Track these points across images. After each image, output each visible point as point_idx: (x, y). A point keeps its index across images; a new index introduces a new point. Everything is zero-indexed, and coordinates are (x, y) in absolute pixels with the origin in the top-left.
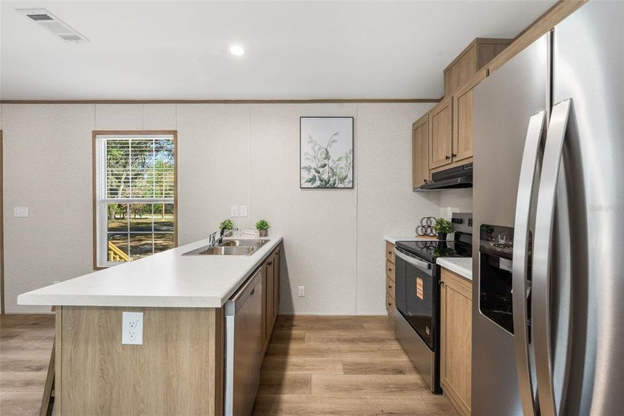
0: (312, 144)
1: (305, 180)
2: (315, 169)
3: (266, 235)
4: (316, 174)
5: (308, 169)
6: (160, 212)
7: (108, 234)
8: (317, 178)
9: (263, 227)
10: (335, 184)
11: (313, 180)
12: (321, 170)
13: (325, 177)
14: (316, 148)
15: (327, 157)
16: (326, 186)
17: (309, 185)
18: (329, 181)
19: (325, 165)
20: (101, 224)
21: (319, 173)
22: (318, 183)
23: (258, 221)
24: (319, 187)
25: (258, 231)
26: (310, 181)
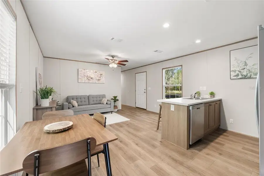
0: (237, 61)
1: (233, 76)
2: (238, 71)
3: (214, 97)
4: (239, 73)
5: (235, 71)
6: (179, 90)
7: (166, 95)
8: (240, 75)
9: (212, 94)
10: (251, 76)
11: (238, 75)
12: (242, 71)
13: (245, 73)
14: (239, 62)
15: (246, 64)
16: (245, 77)
17: (235, 78)
18: (247, 75)
19: (245, 69)
20: (164, 91)
21: (241, 72)
22: (240, 76)
23: (210, 92)
24: (241, 78)
25: (210, 95)
26: (235, 76)
